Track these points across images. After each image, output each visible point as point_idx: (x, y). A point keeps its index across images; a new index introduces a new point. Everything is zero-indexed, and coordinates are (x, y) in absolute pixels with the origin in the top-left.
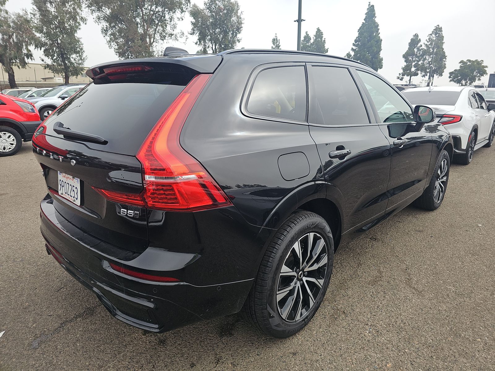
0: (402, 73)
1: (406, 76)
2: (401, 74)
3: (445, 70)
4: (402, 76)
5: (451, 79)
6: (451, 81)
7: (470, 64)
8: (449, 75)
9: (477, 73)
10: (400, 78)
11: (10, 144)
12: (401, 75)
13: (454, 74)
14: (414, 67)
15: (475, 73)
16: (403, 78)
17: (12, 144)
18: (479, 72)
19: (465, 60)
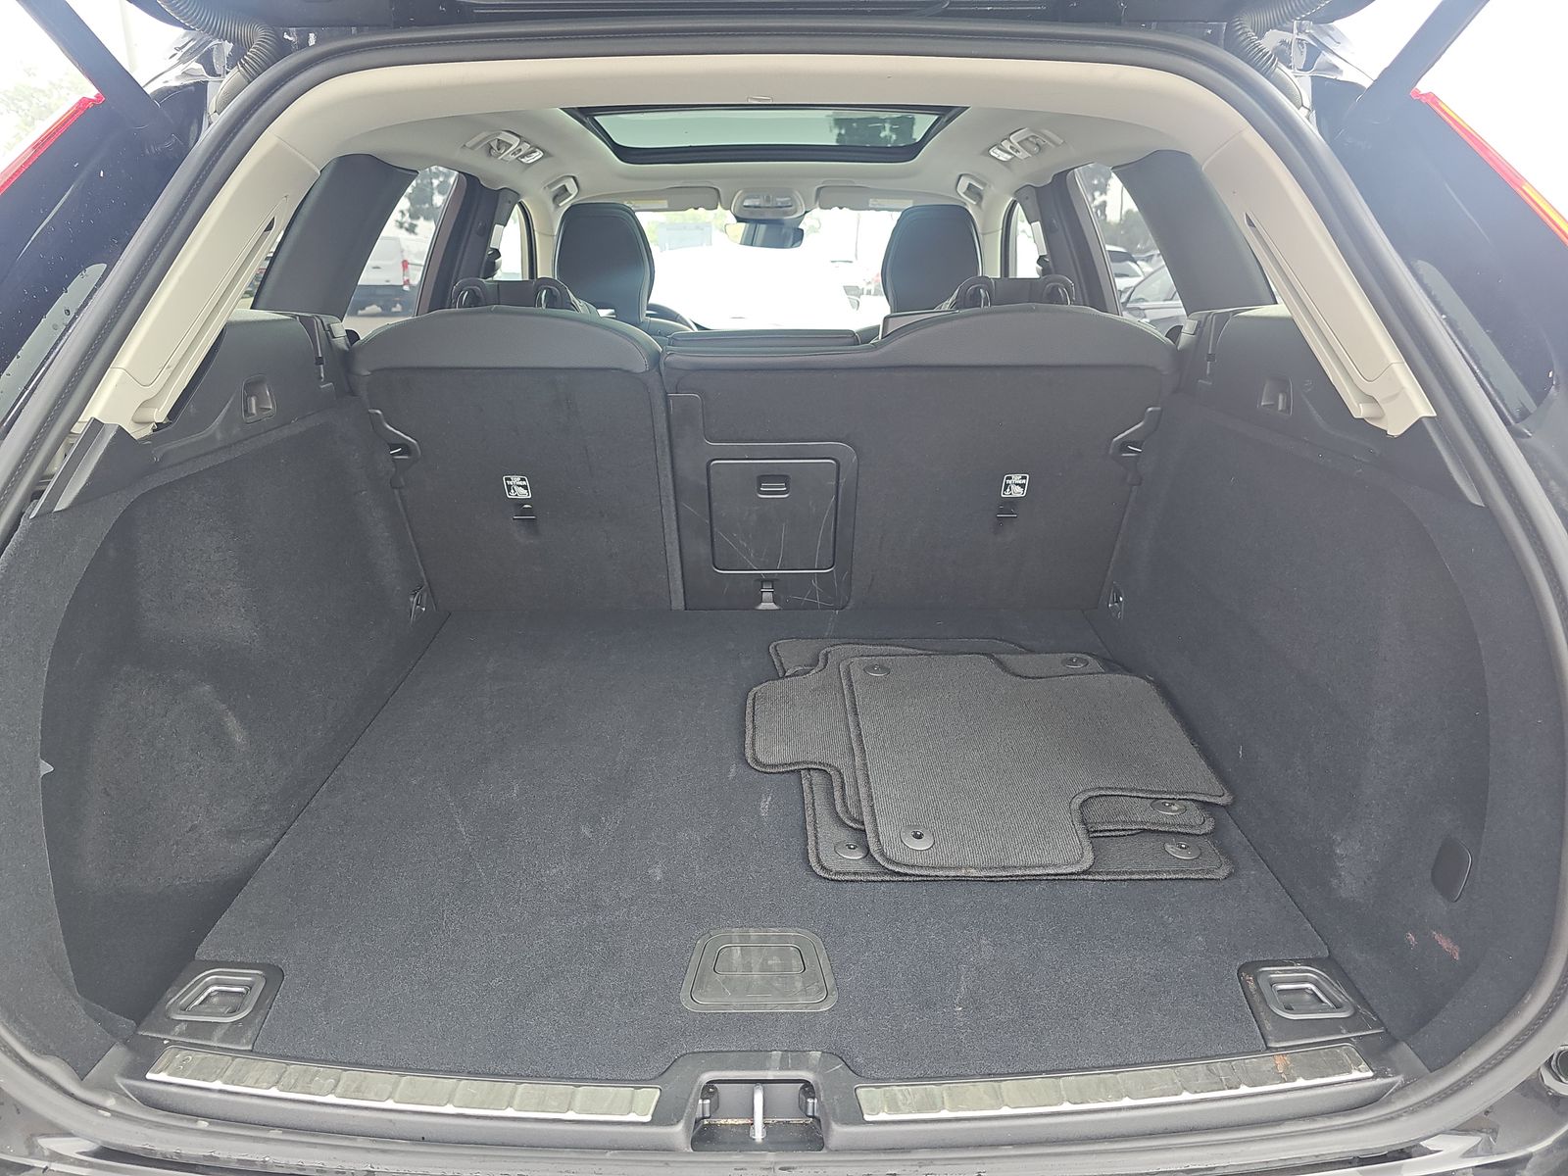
0: (409, 210)
1: (422, 219)
2: (405, 212)
4: (409, 220)
10: (406, 225)
12: (408, 215)
14: (440, 193)
16: (416, 226)
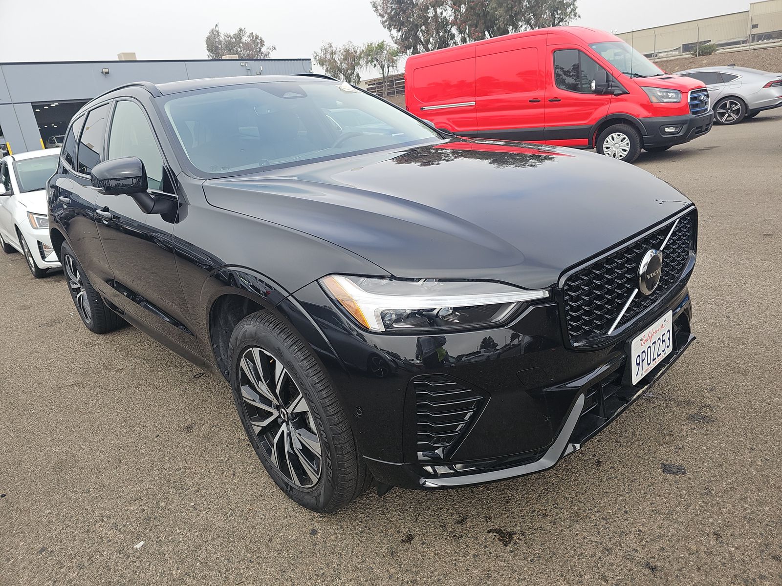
11: (623, 150)
17: (625, 150)
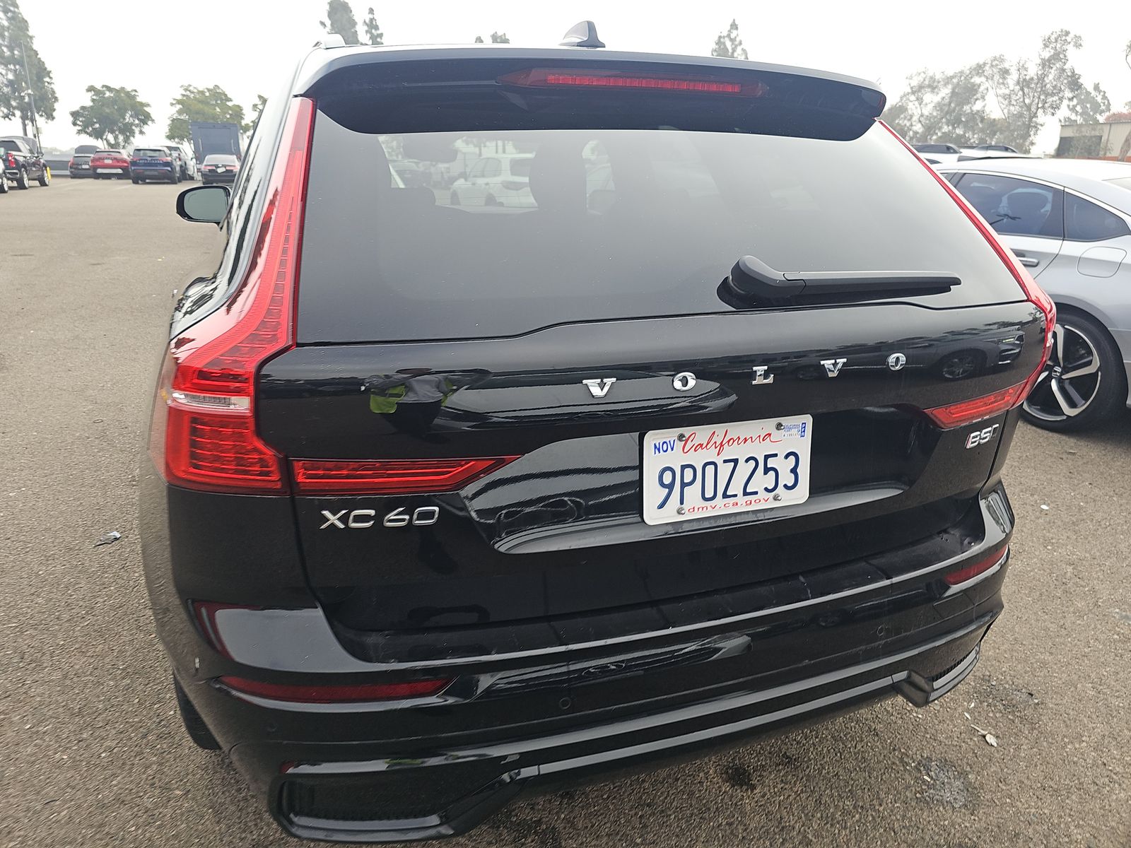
3: (56, 105)
5: (80, 128)
6: (79, 132)
7: (112, 95)
8: (71, 119)
9: (131, 116)
13: (82, 116)
15: (128, 119)
18: (136, 116)
19: (99, 87)
